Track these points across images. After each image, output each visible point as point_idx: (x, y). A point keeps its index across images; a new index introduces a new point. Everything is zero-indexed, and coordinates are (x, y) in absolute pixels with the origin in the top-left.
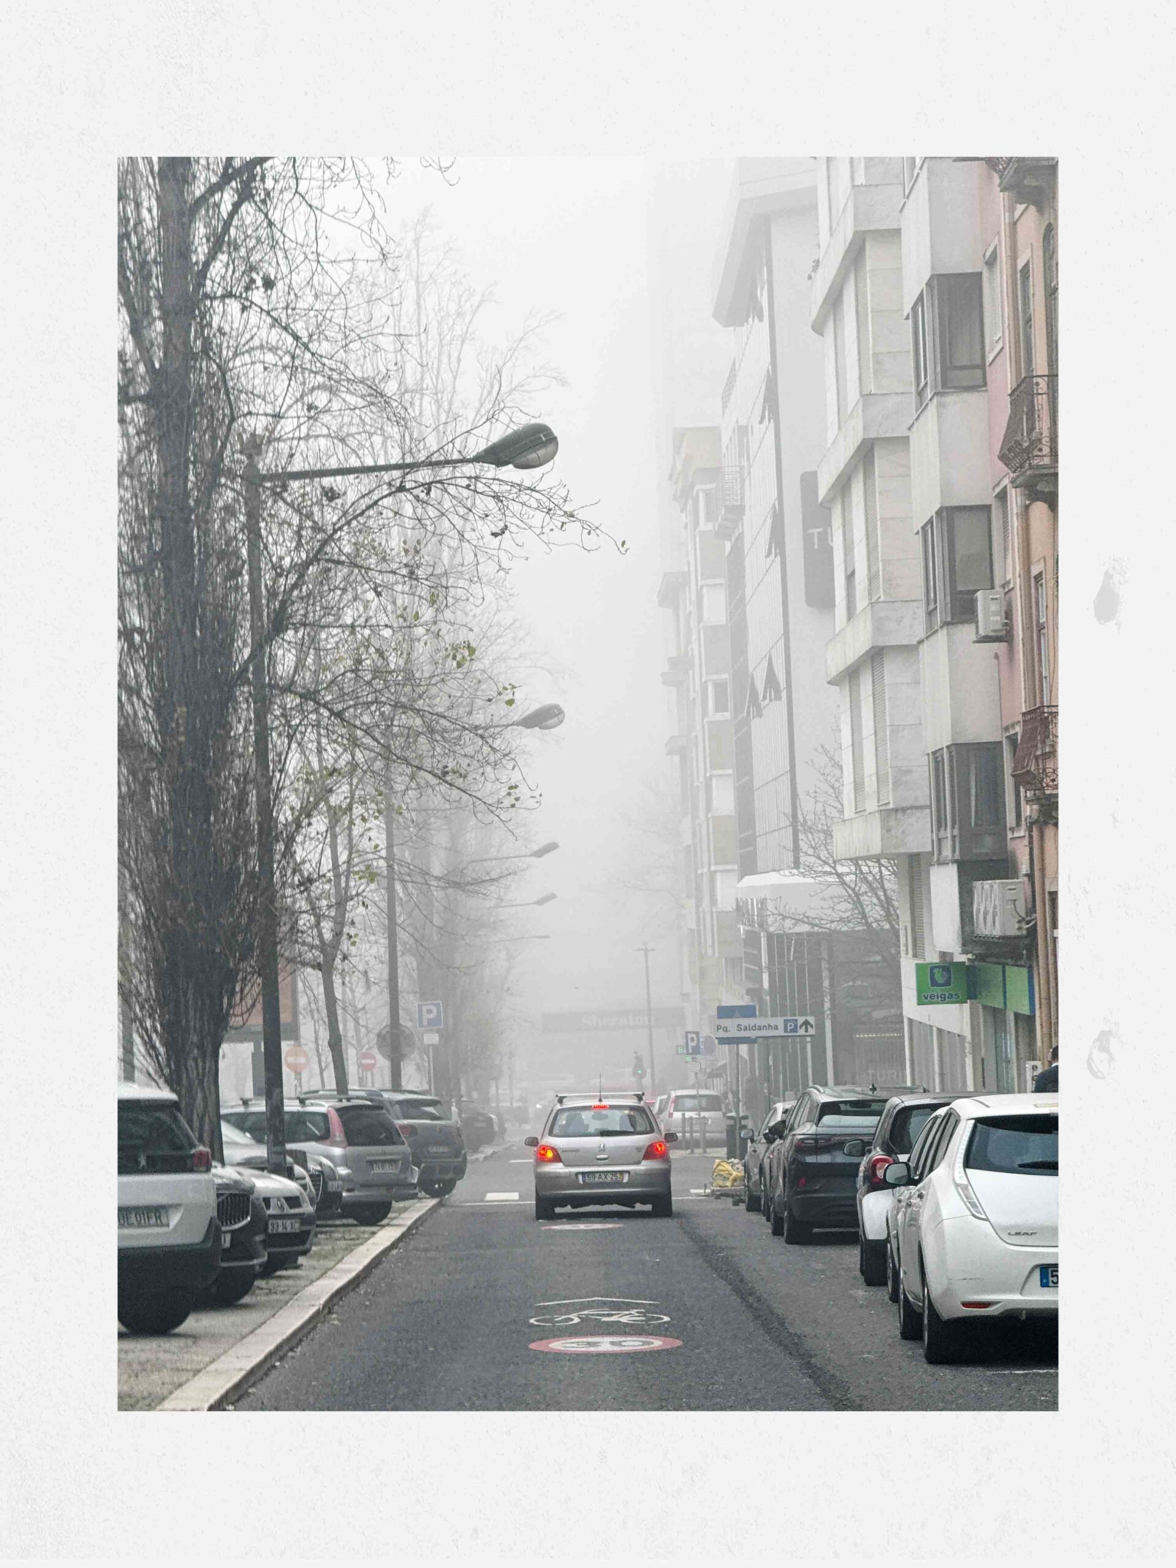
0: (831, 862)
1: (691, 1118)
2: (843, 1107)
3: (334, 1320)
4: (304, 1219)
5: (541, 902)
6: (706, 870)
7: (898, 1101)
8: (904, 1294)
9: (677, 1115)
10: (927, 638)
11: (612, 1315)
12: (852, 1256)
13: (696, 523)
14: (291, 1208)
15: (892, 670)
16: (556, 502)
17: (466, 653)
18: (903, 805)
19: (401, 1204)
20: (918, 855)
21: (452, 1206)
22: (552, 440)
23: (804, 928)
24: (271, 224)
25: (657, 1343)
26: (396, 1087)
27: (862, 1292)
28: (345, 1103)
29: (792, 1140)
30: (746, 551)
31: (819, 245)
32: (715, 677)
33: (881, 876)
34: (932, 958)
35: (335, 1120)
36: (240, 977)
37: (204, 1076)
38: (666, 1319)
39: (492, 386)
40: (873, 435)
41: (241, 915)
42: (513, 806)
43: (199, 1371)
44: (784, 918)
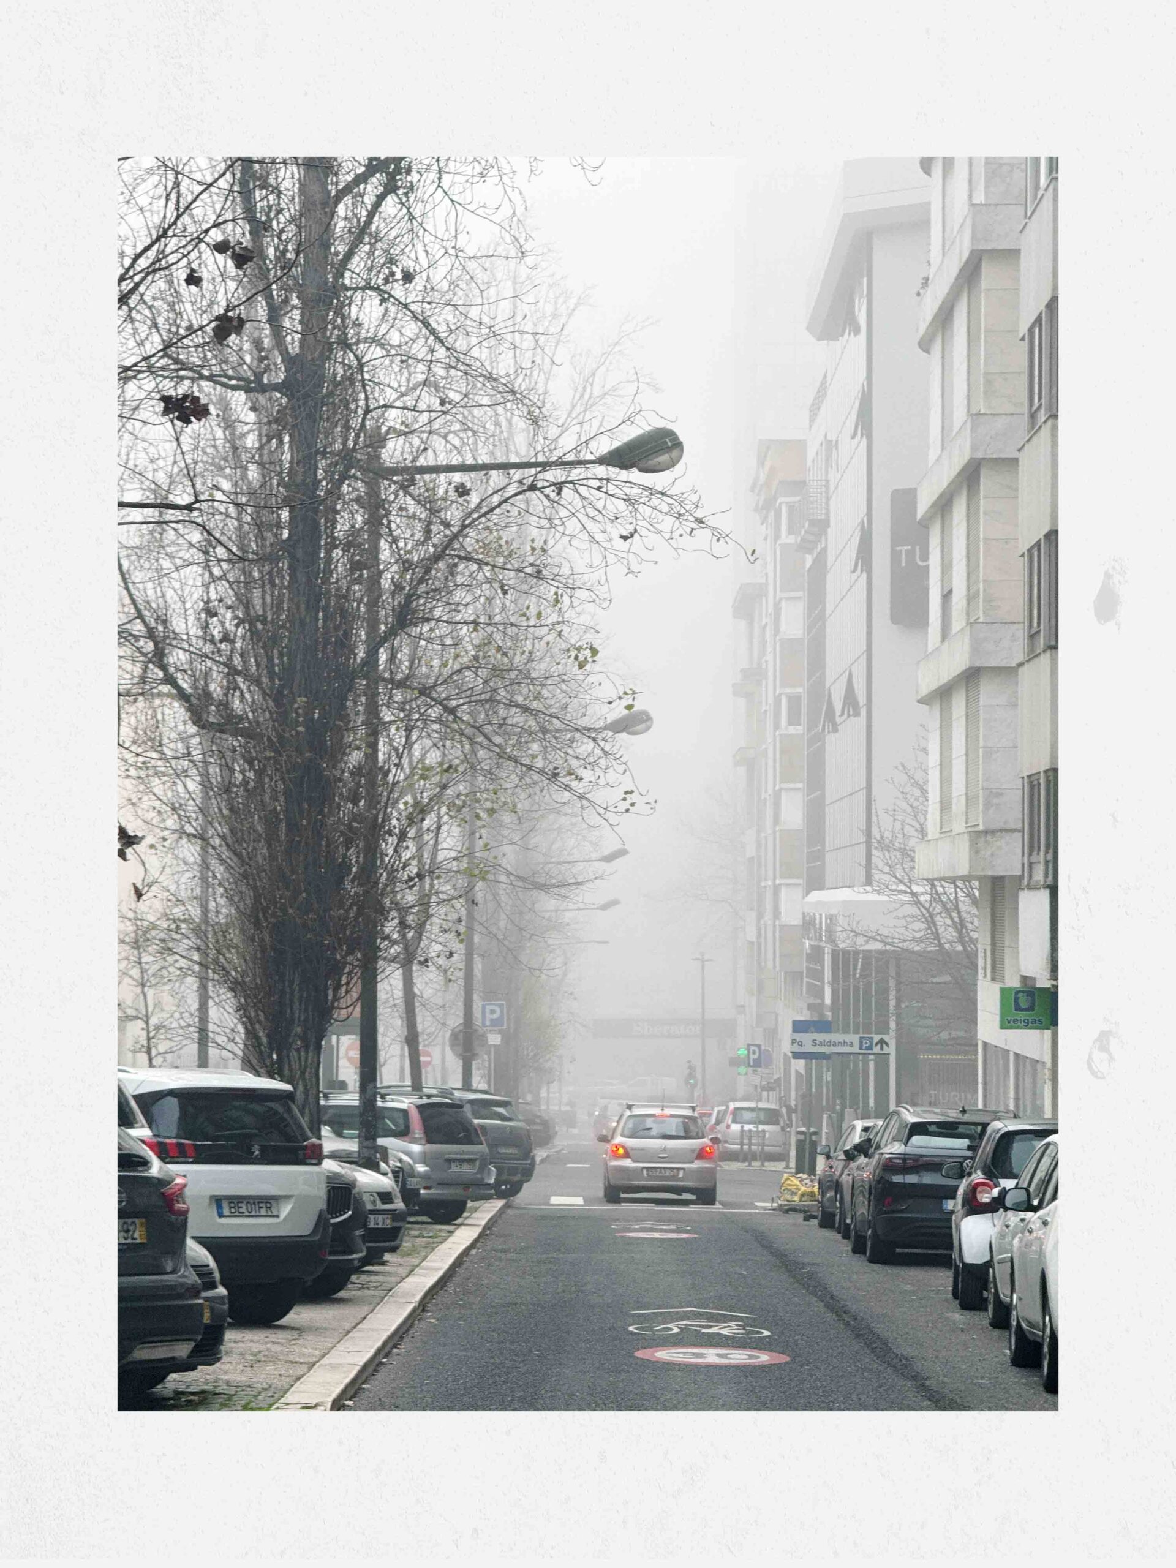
0: (906, 881)
1: (750, 1131)
2: (933, 1128)
3: (430, 1318)
4: (396, 1215)
5: (605, 907)
6: (770, 883)
7: (1000, 1126)
8: (1018, 1322)
9: (736, 1127)
10: (1028, 661)
11: (711, 1327)
12: (942, 1280)
13: (777, 537)
14: (384, 1203)
15: (988, 693)
16: (687, 508)
17: (588, 653)
18: (993, 827)
19: (477, 1204)
20: (1002, 878)
21: (519, 1208)
22: (678, 445)
23: (878, 946)
24: (412, 218)
25: (764, 1358)
26: (467, 1086)
27: (958, 1316)
28: (425, 1101)
29: (879, 1159)
30: (829, 564)
31: (929, 263)
32: (788, 690)
33: (956, 898)
34: (1014, 982)
35: (415, 1117)
36: (346, 970)
37: (306, 1067)
38: (766, 1333)
39: (584, 389)
40: (980, 455)
41: (350, 907)
42: (627, 811)
43: (314, 1364)
44: (857, 935)
